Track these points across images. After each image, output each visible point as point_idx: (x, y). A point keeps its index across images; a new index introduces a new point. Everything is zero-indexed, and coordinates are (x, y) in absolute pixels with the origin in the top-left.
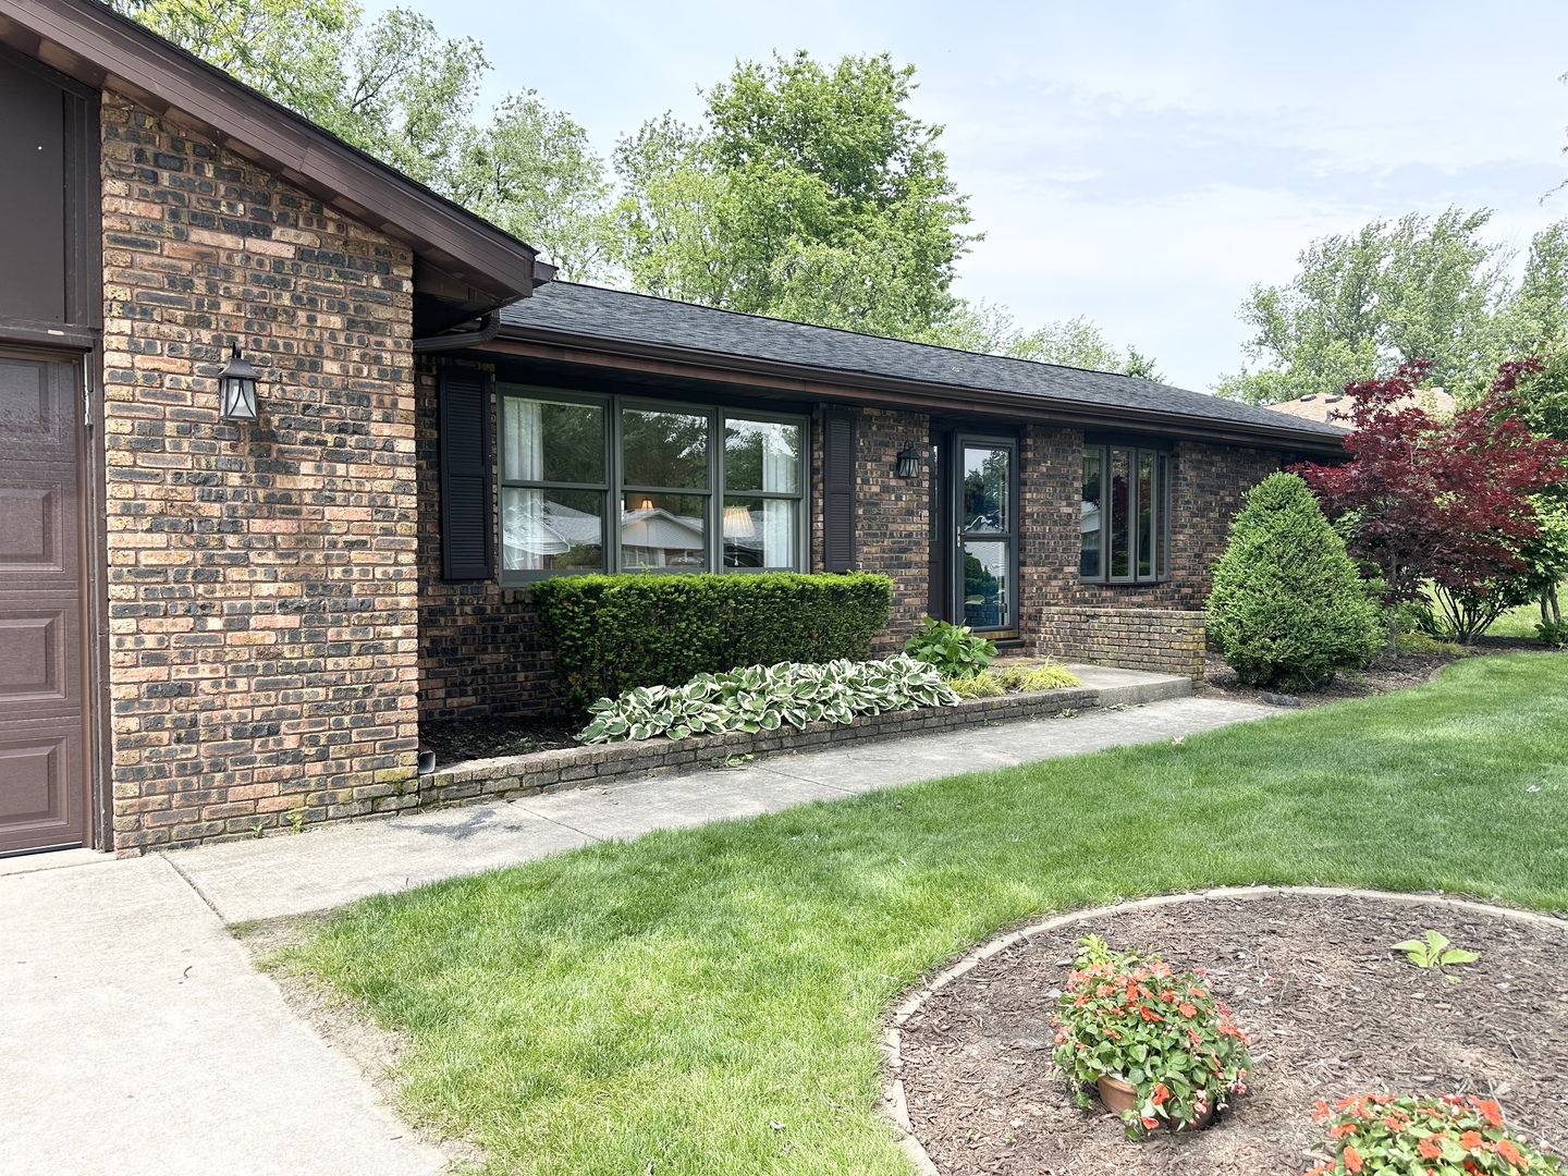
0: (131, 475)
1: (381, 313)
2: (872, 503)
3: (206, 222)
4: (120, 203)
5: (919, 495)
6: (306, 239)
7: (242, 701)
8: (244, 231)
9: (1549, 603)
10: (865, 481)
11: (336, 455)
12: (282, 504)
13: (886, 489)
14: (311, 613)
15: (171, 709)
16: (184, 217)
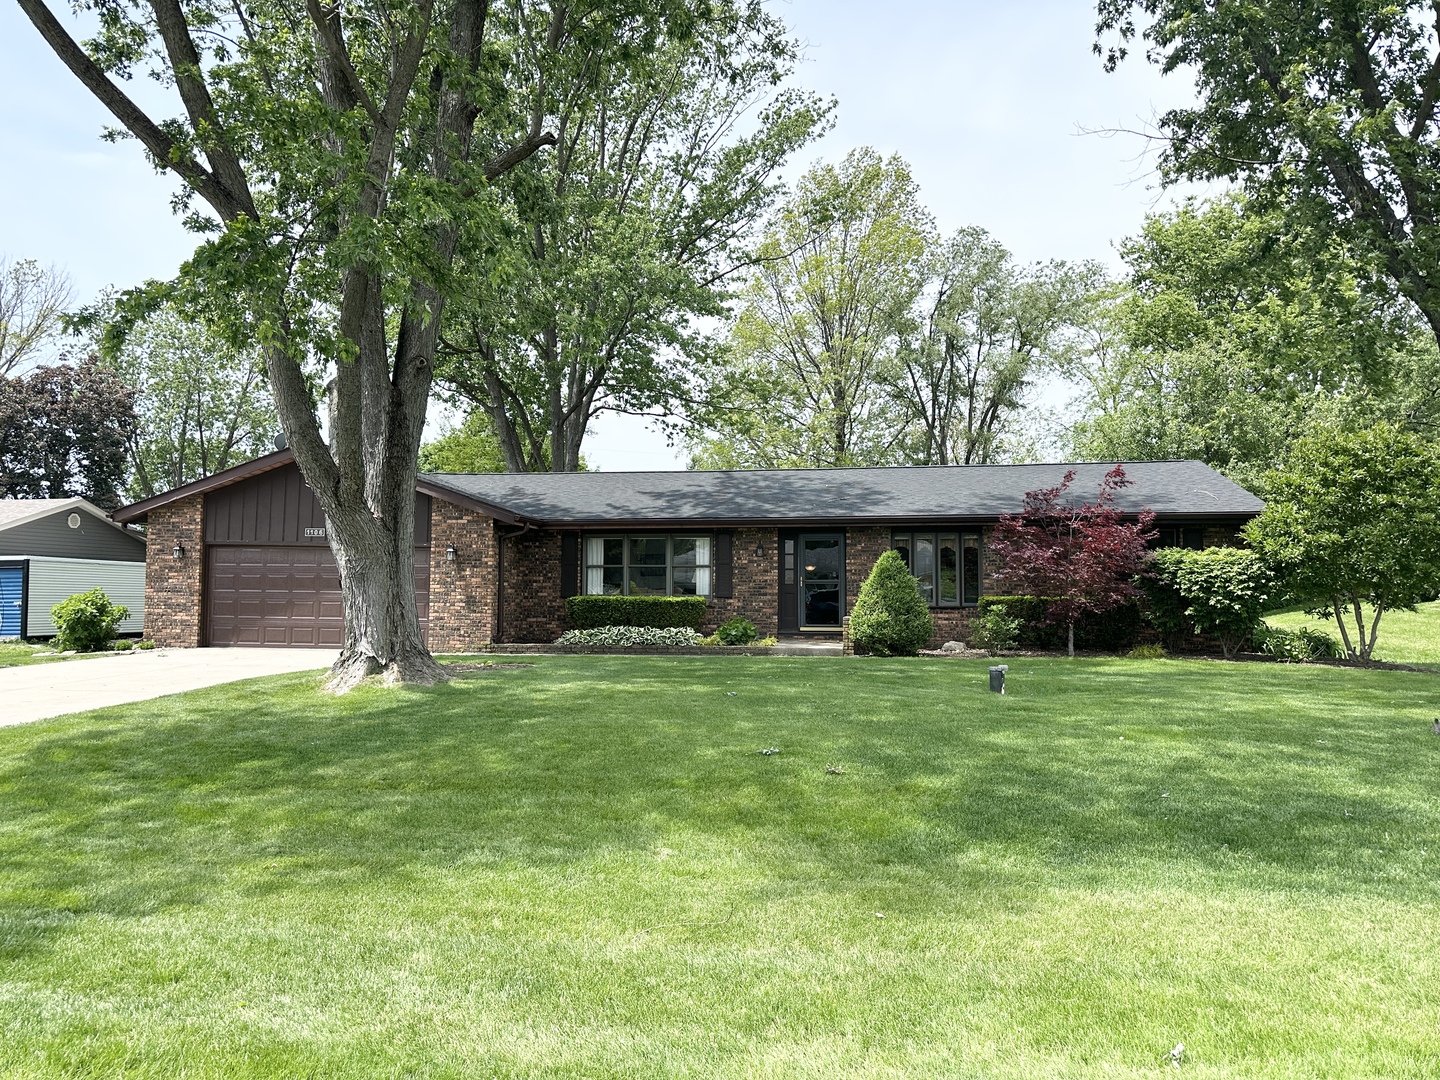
0: (435, 573)
1: (485, 532)
2: (743, 568)
3: (450, 518)
4: (435, 517)
5: (772, 563)
6: (470, 518)
7: (453, 623)
8: (457, 519)
9: (1368, 642)
10: (739, 559)
11: (474, 567)
12: (463, 578)
13: (751, 561)
14: (468, 603)
15: (439, 623)
16: (446, 518)
